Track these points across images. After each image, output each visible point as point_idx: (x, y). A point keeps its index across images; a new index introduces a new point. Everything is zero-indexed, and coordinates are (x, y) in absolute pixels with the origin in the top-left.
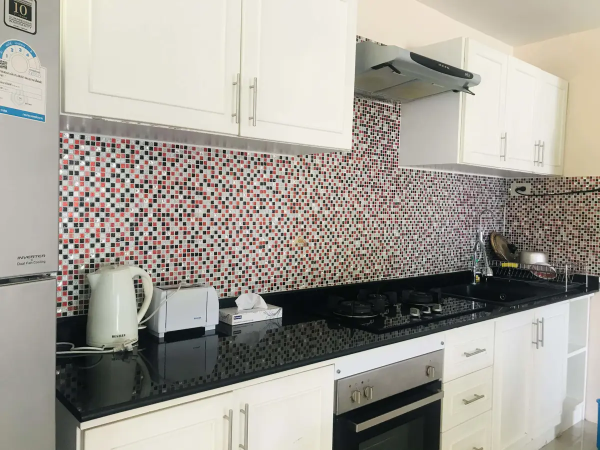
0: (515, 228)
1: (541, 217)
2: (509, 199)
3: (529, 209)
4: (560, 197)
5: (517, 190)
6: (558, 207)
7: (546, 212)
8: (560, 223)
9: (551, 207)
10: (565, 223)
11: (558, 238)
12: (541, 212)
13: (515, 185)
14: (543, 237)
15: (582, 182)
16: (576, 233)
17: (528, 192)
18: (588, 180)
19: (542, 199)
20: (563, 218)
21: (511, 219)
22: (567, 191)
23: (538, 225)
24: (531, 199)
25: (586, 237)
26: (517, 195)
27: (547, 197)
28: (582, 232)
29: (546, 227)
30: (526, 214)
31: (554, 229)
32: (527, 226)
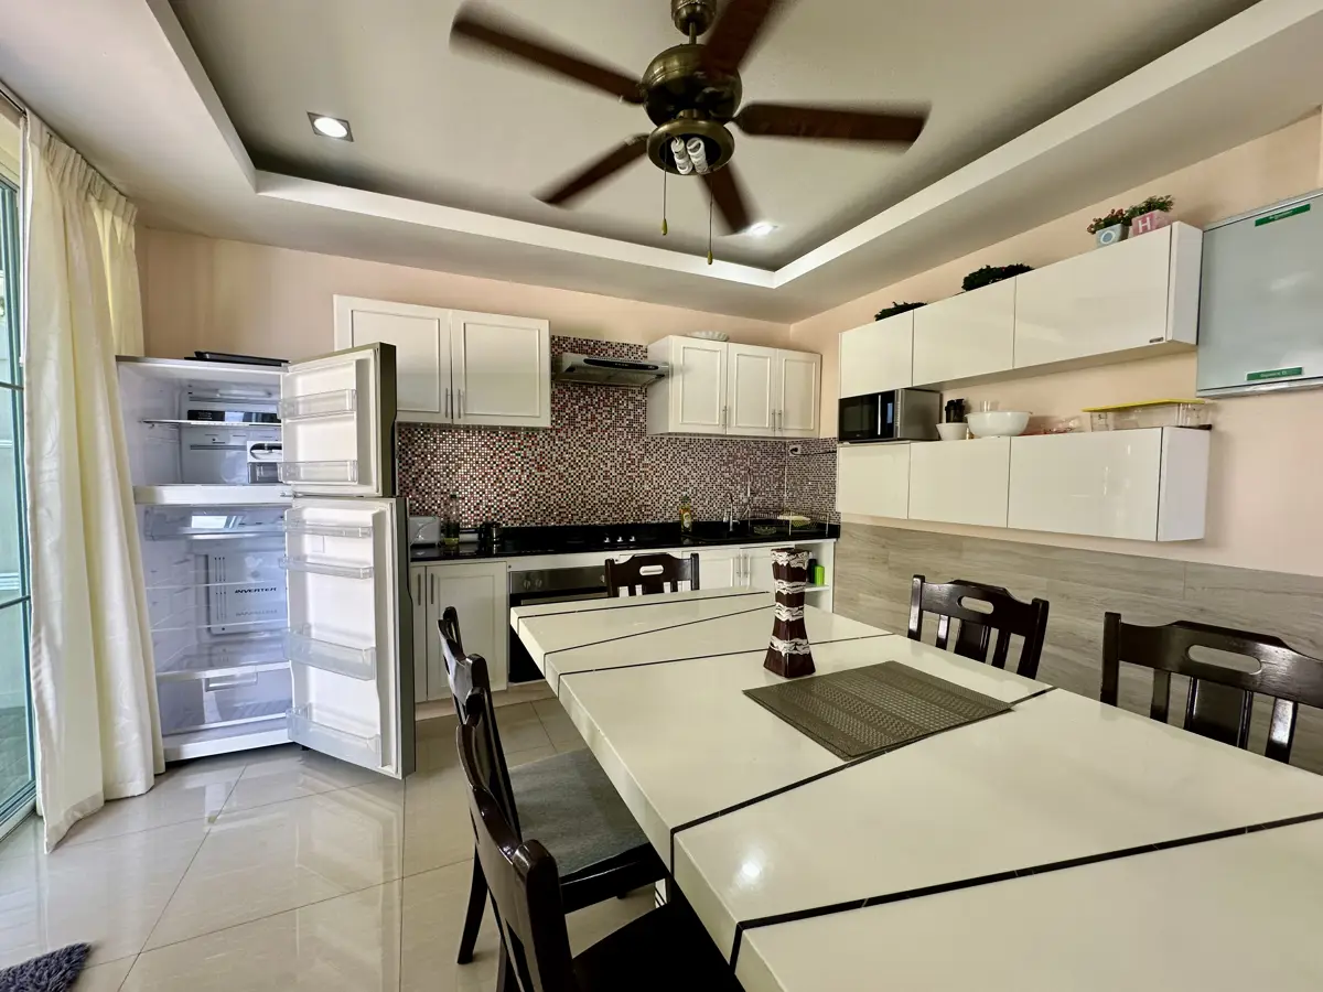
0: (792, 485)
1: (807, 475)
2: (788, 459)
3: (800, 467)
4: (818, 456)
5: (792, 451)
6: (816, 465)
7: (810, 469)
8: (817, 479)
9: (813, 465)
10: (821, 479)
11: (816, 492)
12: (807, 470)
14: (808, 491)
16: (826, 488)
17: (799, 451)
19: (807, 459)
20: (819, 474)
21: (790, 477)
22: (822, 451)
23: (805, 481)
24: (801, 458)
26: (792, 455)
27: (810, 456)
28: (830, 486)
29: (810, 483)
30: (798, 472)
31: (814, 485)
32: (799, 483)
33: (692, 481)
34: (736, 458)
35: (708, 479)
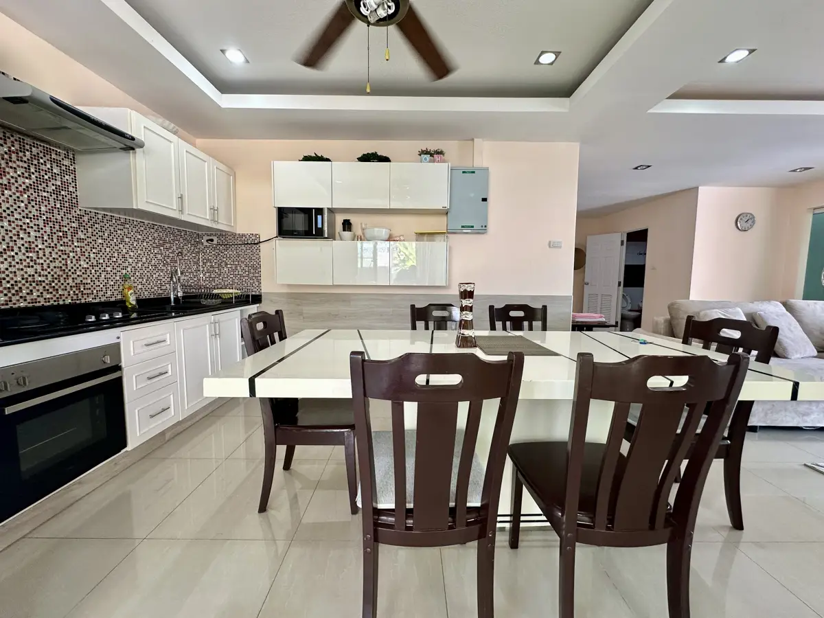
0: (209, 268)
1: (225, 260)
2: (203, 247)
3: (216, 254)
4: (236, 246)
5: (207, 241)
6: (235, 252)
7: (228, 256)
8: (236, 263)
9: (231, 253)
10: (240, 263)
11: (236, 273)
12: (225, 256)
13: (206, 238)
14: (227, 272)
15: (247, 236)
16: (247, 269)
17: (215, 242)
18: (251, 236)
19: (225, 248)
20: (238, 260)
21: (205, 261)
22: (240, 242)
23: (223, 264)
24: (218, 248)
25: (252, 271)
26: (208, 244)
27: (228, 246)
28: (250, 268)
29: (228, 266)
30: (215, 258)
31: (234, 267)
32: (217, 266)
33: (130, 260)
34: (165, 242)
35: (144, 259)
